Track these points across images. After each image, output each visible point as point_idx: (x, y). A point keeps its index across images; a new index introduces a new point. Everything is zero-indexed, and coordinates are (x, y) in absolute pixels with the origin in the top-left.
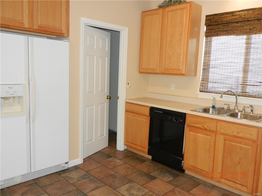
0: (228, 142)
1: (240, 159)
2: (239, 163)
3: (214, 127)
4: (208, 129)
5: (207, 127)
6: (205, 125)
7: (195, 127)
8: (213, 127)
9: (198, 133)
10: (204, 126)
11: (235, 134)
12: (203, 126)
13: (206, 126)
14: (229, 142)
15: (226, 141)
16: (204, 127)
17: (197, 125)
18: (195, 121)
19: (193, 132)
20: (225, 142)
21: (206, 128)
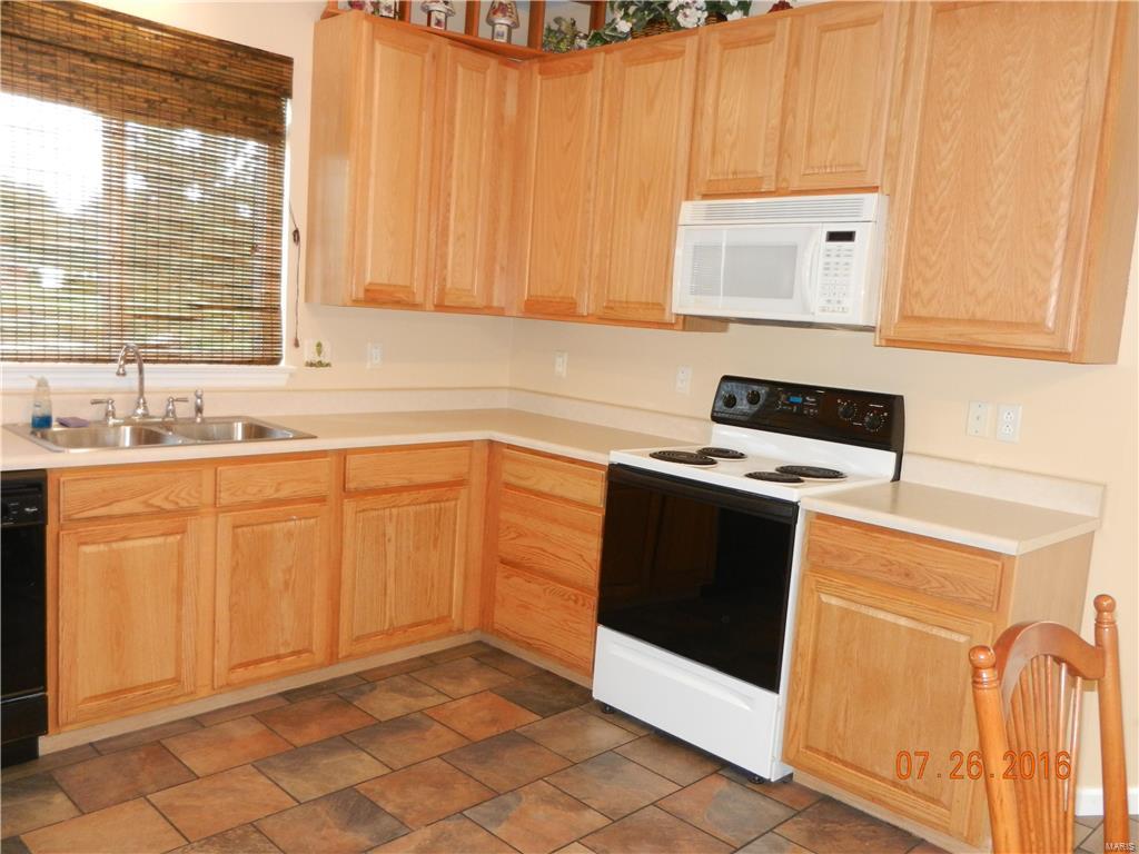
0: (245, 529)
1: (289, 570)
2: (286, 584)
3: (193, 492)
4: (168, 506)
5: (166, 498)
6: (154, 496)
7: (110, 517)
8: (189, 494)
9: (124, 539)
10: (150, 502)
11: (270, 493)
12: (146, 503)
13: (158, 501)
14: (249, 529)
15: (239, 530)
16: (152, 506)
17: (116, 509)
18: (104, 491)
19: (99, 543)
20: (235, 536)
21: (158, 507)
